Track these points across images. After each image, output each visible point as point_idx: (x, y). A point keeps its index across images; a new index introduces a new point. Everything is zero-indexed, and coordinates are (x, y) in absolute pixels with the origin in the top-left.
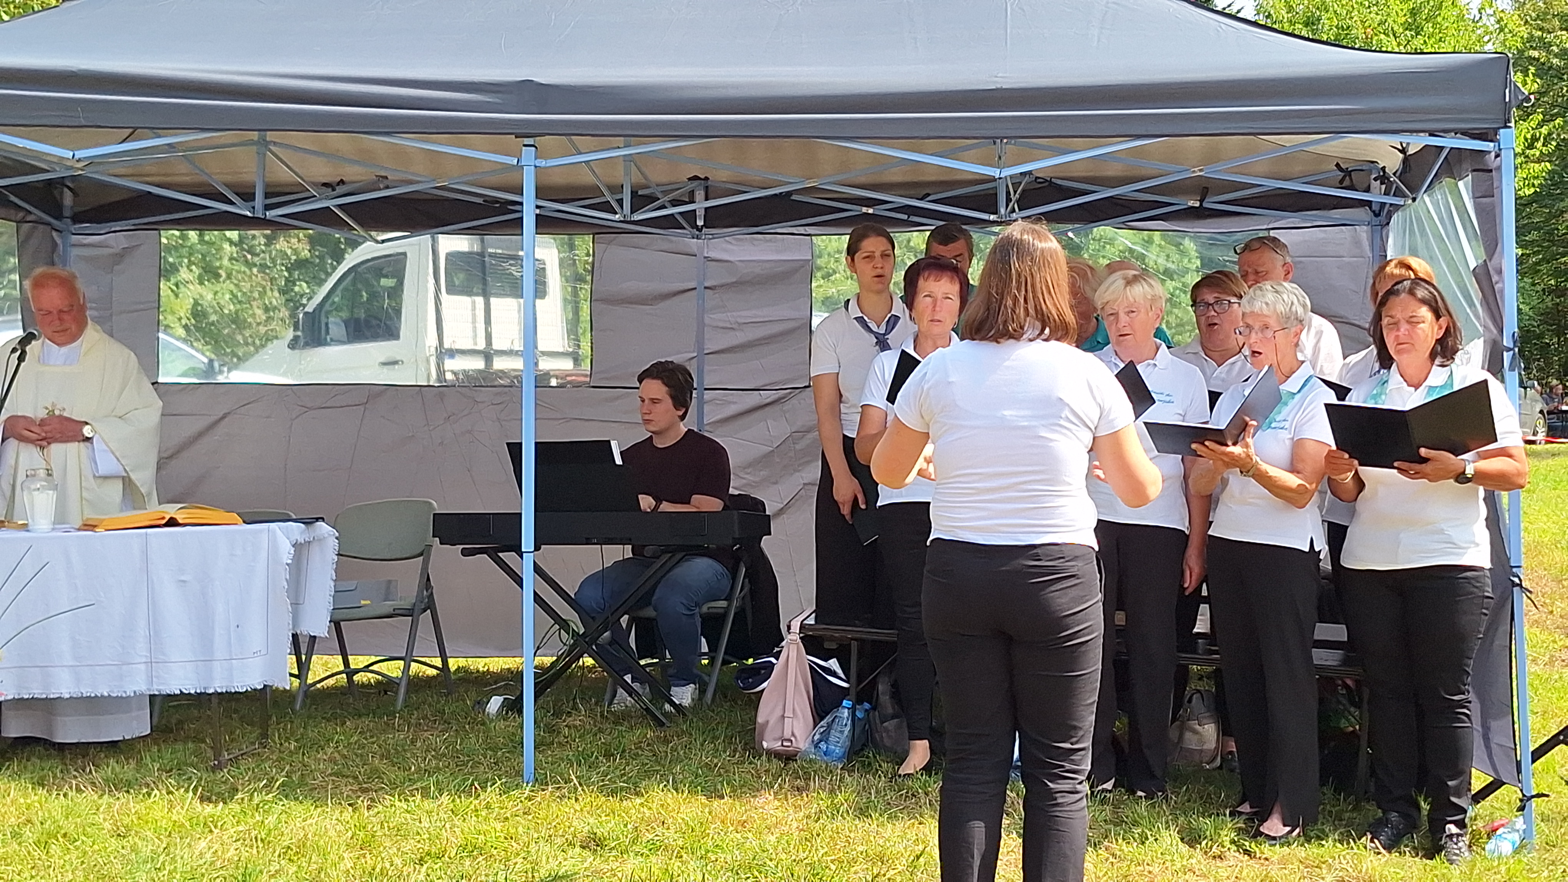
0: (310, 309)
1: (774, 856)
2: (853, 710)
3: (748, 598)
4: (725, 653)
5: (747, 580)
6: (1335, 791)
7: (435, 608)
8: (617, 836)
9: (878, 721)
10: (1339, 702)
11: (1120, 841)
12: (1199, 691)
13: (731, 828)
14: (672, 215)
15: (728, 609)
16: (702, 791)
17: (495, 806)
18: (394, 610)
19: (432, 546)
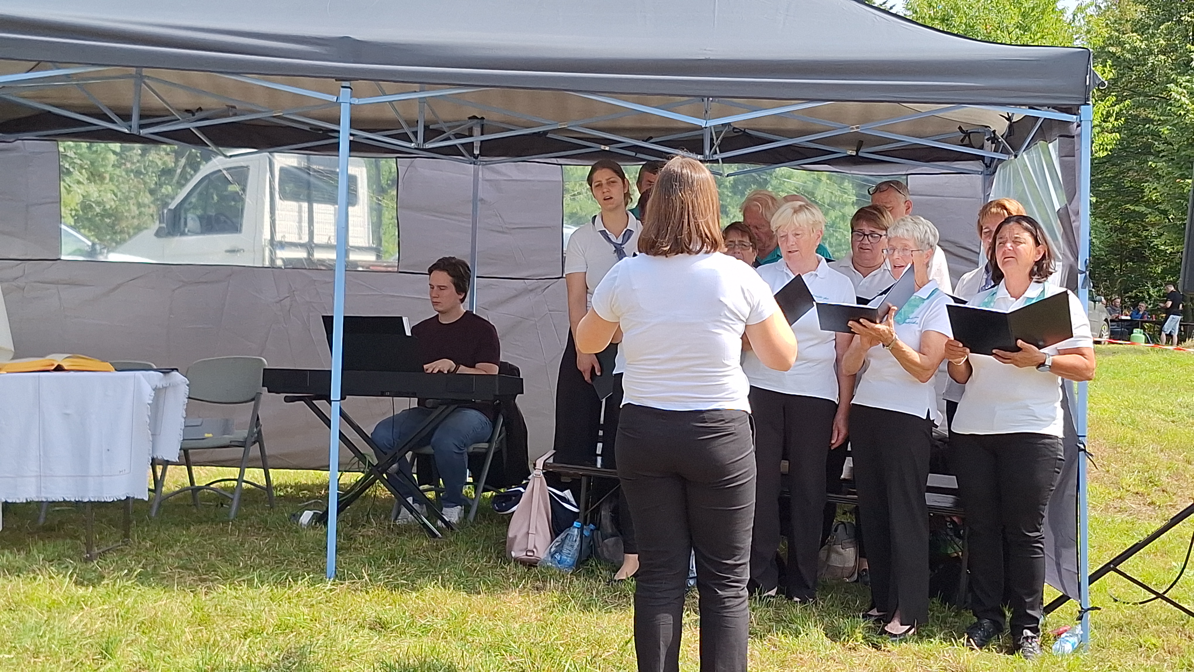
0: (172, 206)
1: (517, 639)
2: (581, 529)
3: (504, 442)
4: (485, 483)
5: (504, 428)
6: (942, 601)
7: (262, 441)
8: (398, 621)
9: (600, 540)
10: (947, 535)
11: (780, 635)
12: (843, 523)
13: (485, 617)
14: (455, 145)
15: (488, 450)
16: (464, 588)
17: (304, 595)
18: (231, 442)
19: (261, 393)
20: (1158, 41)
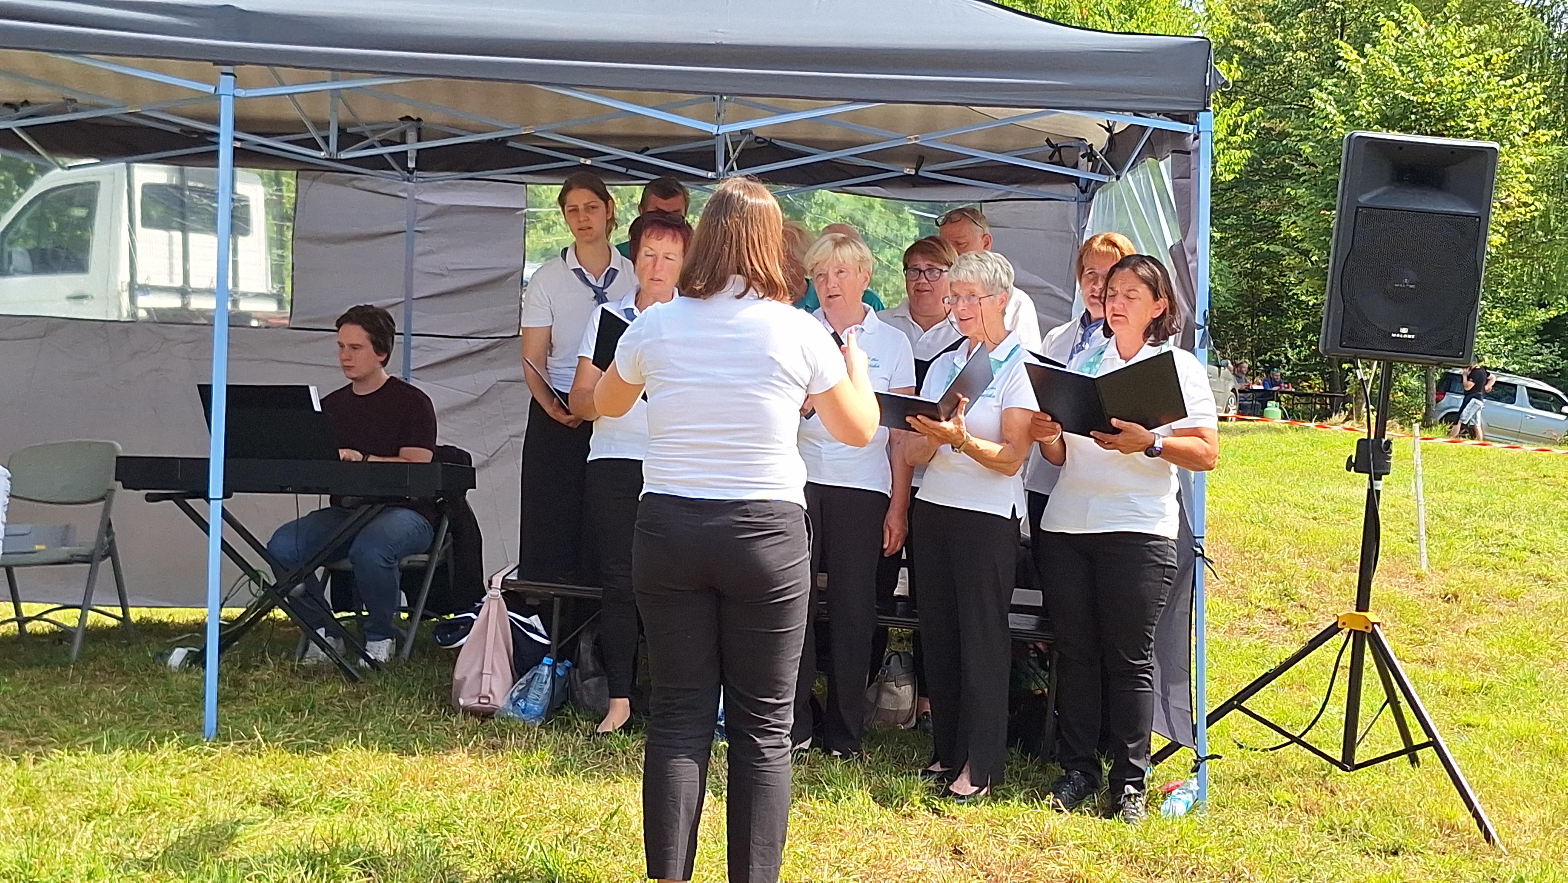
1: (464, 815)
2: (553, 668)
3: (451, 553)
4: (426, 607)
5: (451, 534)
6: (1022, 752)
7: (116, 555)
8: (301, 794)
9: (579, 681)
10: (1030, 666)
11: (814, 800)
12: (897, 653)
13: (421, 786)
14: (381, 155)
15: (428, 563)
16: (393, 748)
17: (172, 762)
18: (72, 556)
19: (113, 490)
20: (1297, 33)
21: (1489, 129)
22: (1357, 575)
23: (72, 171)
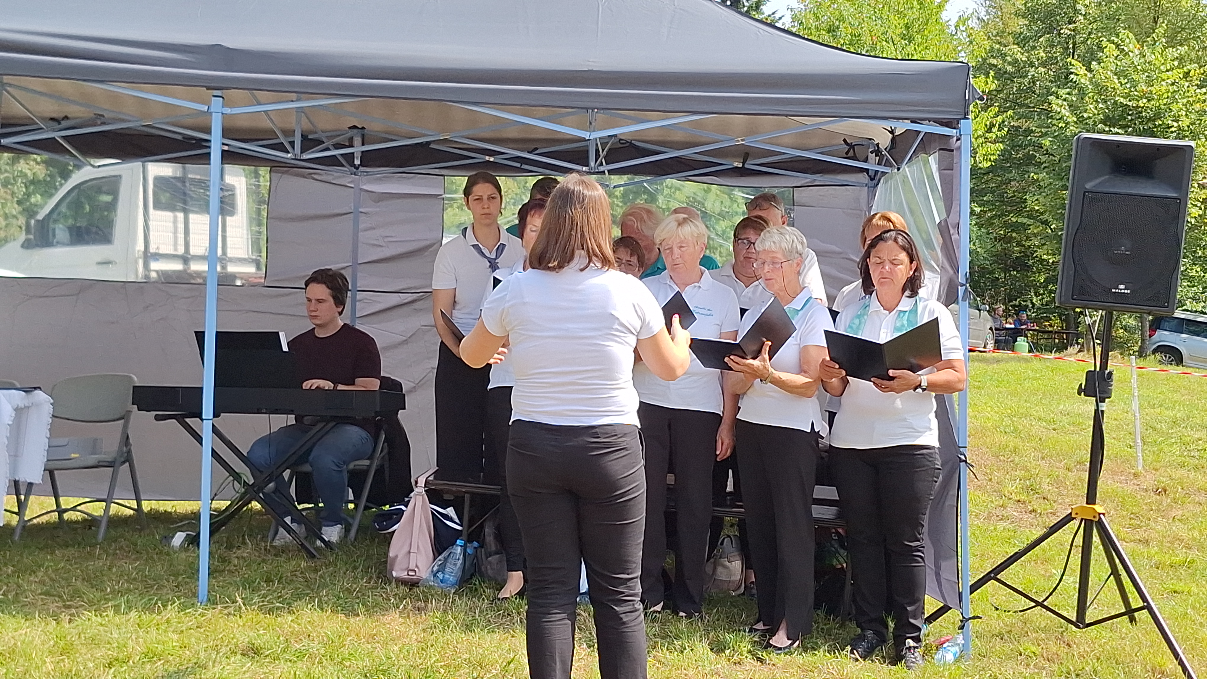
0: (40, 217)
1: (396, 662)
3: (386, 460)
4: (367, 501)
5: (386, 444)
6: (826, 613)
7: (133, 461)
8: (272, 646)
9: (484, 558)
10: (832, 546)
11: (665, 651)
12: (729, 536)
13: (363, 640)
14: (334, 156)
15: (369, 466)
16: (342, 610)
17: (174, 621)
18: (99, 462)
19: (131, 412)
20: (1038, 54)
21: (1188, 127)
22: (1087, 473)
23: (100, 169)
